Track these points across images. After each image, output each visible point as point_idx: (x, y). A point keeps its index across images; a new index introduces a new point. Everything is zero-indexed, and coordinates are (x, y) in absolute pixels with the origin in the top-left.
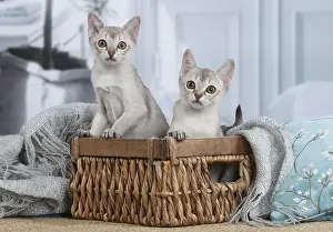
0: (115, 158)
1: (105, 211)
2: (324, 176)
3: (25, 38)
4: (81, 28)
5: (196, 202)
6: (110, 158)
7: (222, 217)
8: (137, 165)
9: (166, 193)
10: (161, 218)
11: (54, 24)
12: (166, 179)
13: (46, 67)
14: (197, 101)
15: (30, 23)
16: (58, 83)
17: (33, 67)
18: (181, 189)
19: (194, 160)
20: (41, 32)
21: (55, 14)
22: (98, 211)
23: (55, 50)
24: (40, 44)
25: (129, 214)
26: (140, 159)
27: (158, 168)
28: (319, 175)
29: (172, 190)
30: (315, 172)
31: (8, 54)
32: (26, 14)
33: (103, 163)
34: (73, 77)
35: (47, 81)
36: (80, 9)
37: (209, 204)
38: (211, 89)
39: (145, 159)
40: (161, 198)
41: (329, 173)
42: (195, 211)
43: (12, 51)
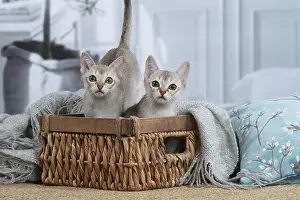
0: (84, 134)
1: (74, 178)
2: (284, 147)
3: (28, 33)
4: (75, 25)
5: (154, 171)
6: (79, 134)
7: (174, 182)
8: (105, 141)
9: (132, 163)
10: (128, 184)
11: (52, 21)
12: (132, 152)
13: (45, 57)
14: (162, 97)
15: (32, 20)
16: (56, 71)
17: (35, 57)
18: (144, 160)
19: (153, 136)
20: (41, 28)
21: (52, 13)
22: (67, 178)
23: (53, 43)
24: (40, 38)
25: (97, 180)
26: (108, 135)
27: (126, 143)
28: (279, 147)
29: (137, 161)
30: (277, 144)
31: (14, 47)
32: (28, 14)
33: (73, 138)
34: (69, 65)
35: (46, 69)
36: (75, 9)
37: (165, 172)
38: (173, 87)
39: (113, 136)
40: (128, 167)
41: (288, 145)
42: (154, 178)
43: (17, 44)
